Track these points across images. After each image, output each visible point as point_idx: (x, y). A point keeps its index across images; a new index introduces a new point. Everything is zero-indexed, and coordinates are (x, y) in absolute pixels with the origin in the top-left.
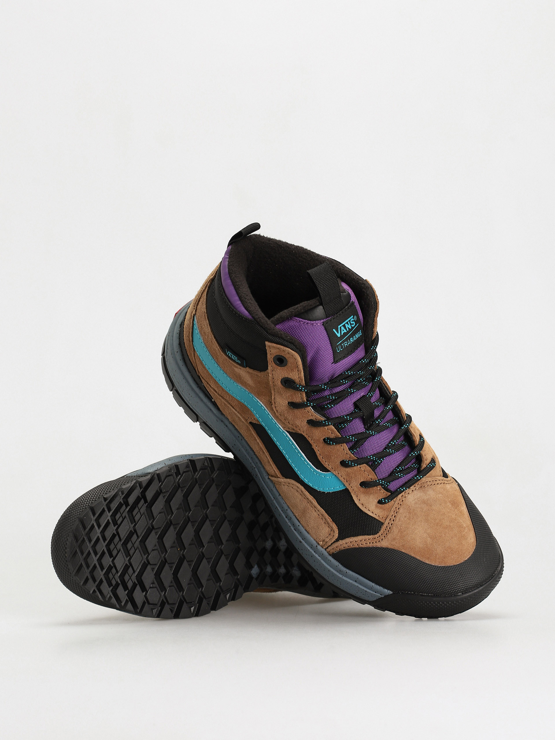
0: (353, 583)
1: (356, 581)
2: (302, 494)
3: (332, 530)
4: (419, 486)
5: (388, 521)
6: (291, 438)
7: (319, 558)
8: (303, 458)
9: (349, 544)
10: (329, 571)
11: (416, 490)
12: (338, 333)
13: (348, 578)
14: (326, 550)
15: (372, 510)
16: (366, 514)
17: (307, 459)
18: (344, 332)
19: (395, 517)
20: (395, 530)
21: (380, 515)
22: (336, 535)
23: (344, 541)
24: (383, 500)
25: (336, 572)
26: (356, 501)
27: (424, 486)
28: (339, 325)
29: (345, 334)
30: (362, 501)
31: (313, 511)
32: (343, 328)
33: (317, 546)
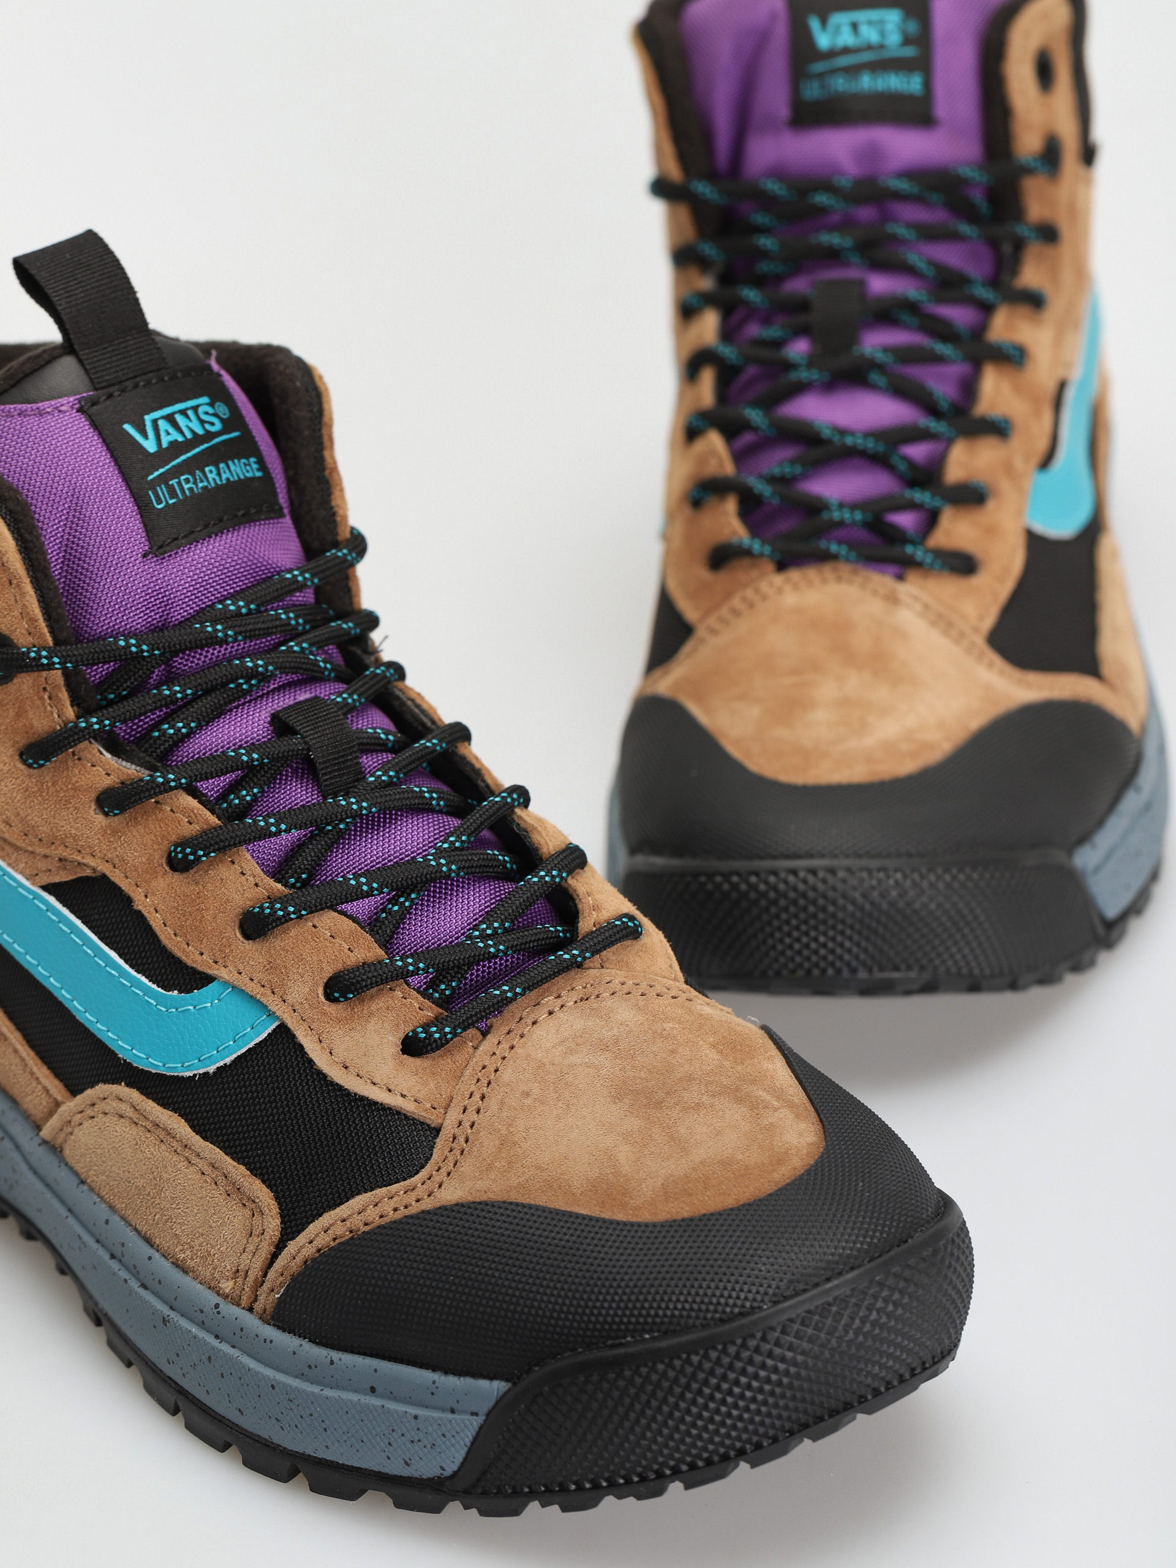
0: (363, 1400)
1: (373, 1390)
2: (139, 1119)
3: (257, 1211)
4: (575, 996)
5: (453, 1115)
6: (66, 911)
7: (235, 1353)
8: (116, 966)
9: (320, 1242)
10: (273, 1386)
11: (565, 1009)
12: (146, 436)
13: (344, 1388)
14: (251, 1310)
15: (385, 1081)
16: (363, 1098)
17: (127, 967)
18: (171, 438)
19: (483, 1098)
20: (487, 1143)
21: (420, 1096)
22: (273, 1224)
23: (302, 1238)
24: (420, 1030)
25: (298, 1380)
26: (321, 1061)
27: (598, 996)
28: (148, 414)
29: (176, 448)
30: (341, 1054)
31: (183, 1165)
32: (163, 425)
33: (217, 1306)
